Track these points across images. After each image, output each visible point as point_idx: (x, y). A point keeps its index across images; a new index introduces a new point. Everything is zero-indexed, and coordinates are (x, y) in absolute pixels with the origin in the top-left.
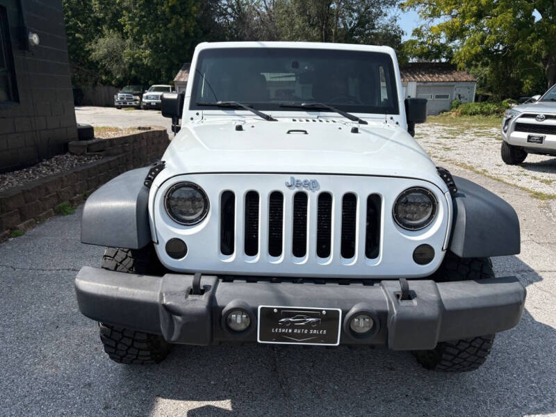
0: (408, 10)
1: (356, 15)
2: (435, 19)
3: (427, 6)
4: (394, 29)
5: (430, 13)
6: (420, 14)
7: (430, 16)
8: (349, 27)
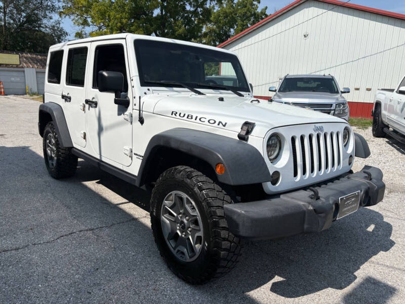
0: (65, 17)
1: (24, 14)
2: (86, 27)
3: (79, 17)
4: (59, 30)
5: (81, 22)
6: (74, 21)
7: (82, 24)
8: (19, 24)
